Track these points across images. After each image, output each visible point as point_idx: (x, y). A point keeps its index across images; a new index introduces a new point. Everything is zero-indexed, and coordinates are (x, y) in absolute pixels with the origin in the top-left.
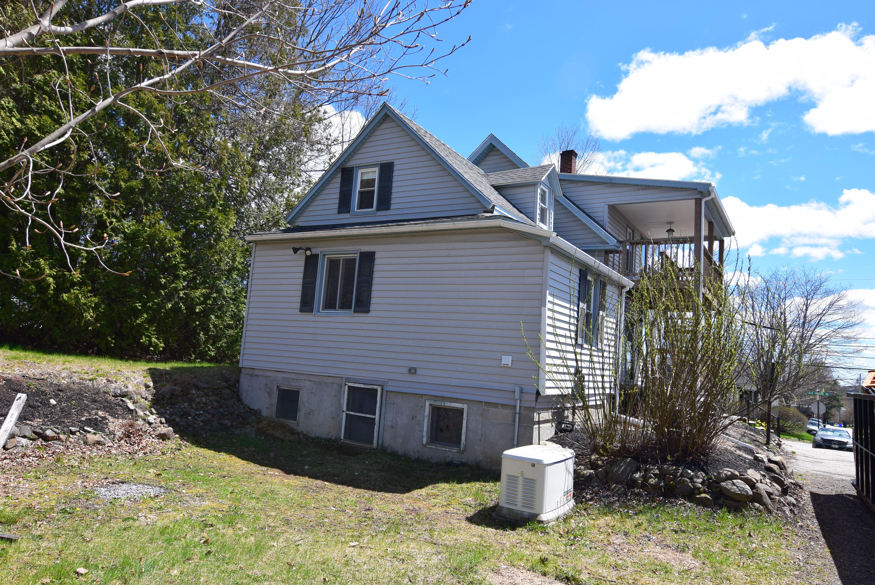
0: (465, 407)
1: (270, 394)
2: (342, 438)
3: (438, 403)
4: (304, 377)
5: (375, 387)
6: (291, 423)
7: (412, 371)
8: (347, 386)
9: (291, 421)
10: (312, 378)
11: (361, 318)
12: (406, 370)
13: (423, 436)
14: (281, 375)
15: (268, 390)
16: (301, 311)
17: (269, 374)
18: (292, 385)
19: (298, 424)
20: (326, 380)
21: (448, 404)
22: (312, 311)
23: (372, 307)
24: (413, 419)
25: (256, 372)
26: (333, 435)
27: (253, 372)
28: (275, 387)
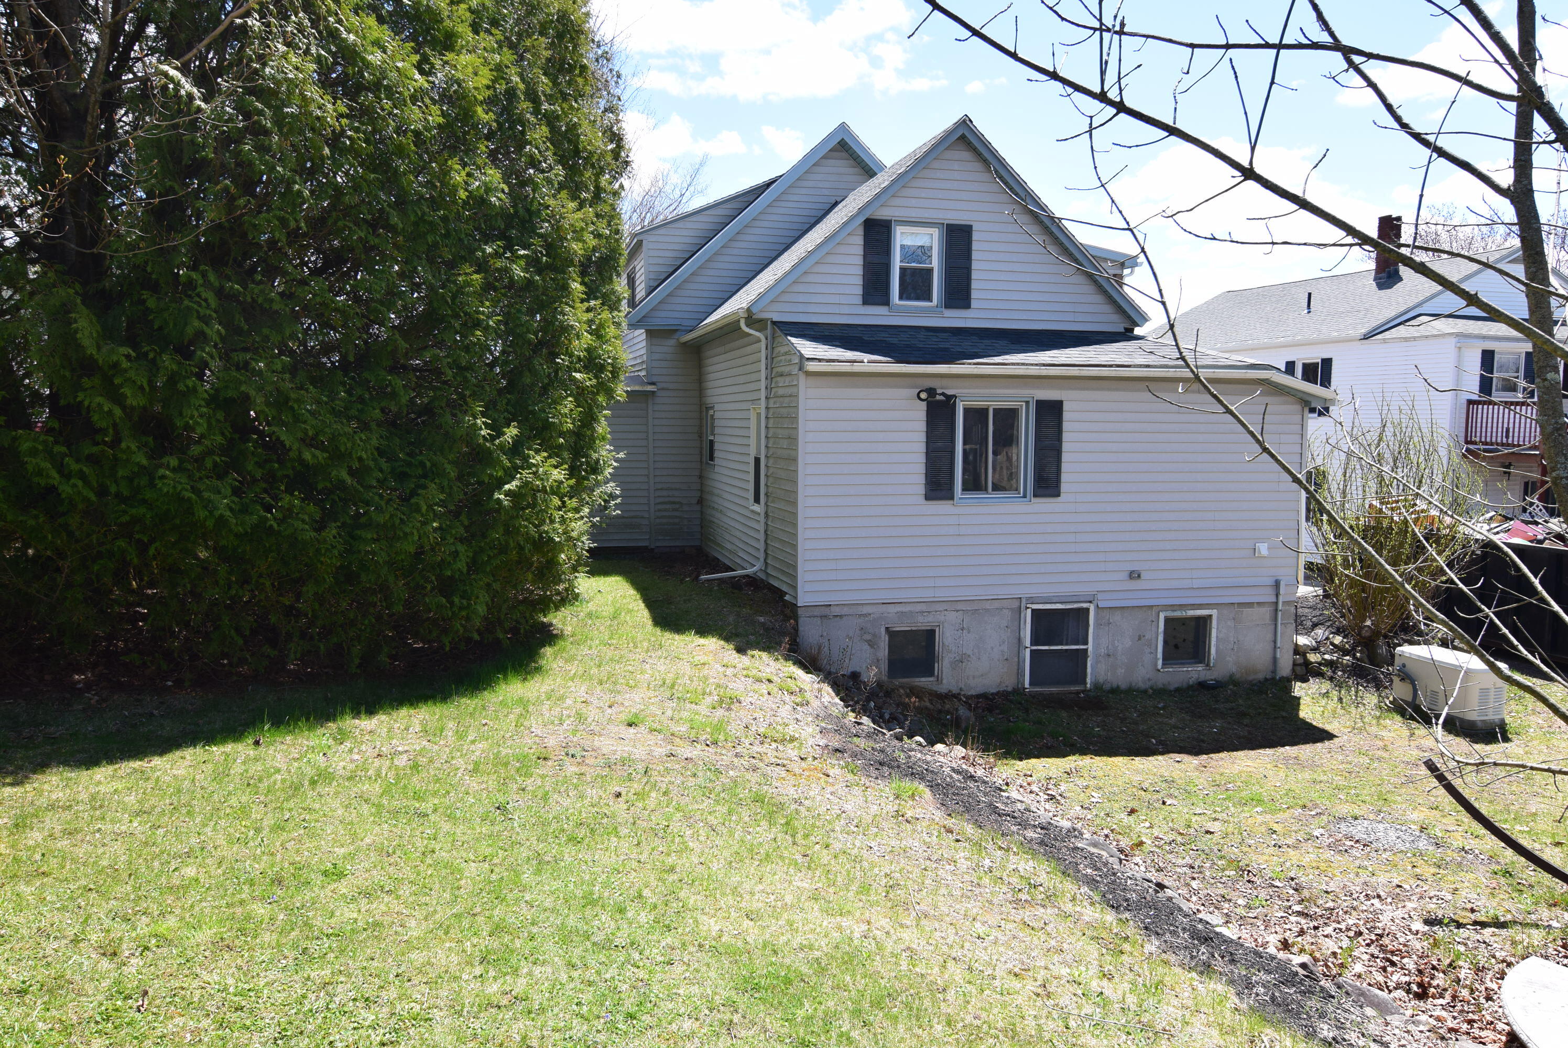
0: (1214, 612)
1: (872, 644)
2: (1027, 685)
3: (1178, 614)
4: (945, 606)
5: (1085, 605)
6: (923, 682)
7: (1134, 575)
8: (1029, 611)
9: (923, 679)
10: (960, 606)
11: (1044, 505)
12: (1125, 575)
13: (1156, 659)
14: (893, 609)
15: (868, 637)
16: (927, 498)
17: (866, 610)
18: (923, 623)
19: (939, 680)
20: (987, 606)
21: (1191, 613)
22: (952, 498)
23: (1064, 487)
24: (1139, 639)
25: (836, 611)
26: (1009, 683)
27: (825, 613)
28: (883, 630)
